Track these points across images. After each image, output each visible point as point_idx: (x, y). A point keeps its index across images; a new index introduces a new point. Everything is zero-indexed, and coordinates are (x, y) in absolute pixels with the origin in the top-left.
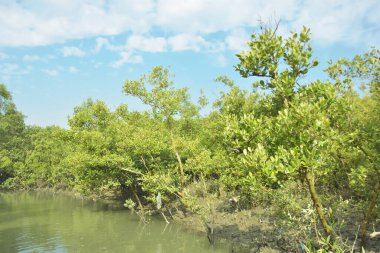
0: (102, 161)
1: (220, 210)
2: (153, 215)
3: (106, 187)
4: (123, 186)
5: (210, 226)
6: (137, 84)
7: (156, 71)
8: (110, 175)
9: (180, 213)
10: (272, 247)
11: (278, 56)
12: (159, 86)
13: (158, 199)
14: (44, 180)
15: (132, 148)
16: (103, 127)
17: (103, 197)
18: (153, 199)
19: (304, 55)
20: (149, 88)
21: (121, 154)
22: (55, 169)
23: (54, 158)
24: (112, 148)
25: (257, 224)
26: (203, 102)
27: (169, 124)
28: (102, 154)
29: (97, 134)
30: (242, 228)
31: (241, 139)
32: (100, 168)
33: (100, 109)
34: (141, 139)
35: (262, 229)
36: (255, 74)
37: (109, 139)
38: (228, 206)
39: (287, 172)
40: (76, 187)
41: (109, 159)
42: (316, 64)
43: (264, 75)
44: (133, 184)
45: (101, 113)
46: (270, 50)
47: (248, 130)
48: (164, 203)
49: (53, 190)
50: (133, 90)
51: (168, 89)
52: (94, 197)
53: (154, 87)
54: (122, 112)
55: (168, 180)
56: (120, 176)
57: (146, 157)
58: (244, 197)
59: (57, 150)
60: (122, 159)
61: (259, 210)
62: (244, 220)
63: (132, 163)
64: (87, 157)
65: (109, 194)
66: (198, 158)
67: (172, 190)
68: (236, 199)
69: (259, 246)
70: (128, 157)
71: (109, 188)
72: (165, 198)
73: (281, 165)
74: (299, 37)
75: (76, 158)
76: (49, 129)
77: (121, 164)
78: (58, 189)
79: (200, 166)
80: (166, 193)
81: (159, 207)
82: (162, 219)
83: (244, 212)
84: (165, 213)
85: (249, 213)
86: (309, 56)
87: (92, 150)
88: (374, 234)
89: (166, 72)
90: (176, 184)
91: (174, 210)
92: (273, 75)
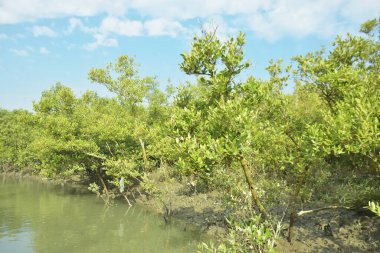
0: (67, 146)
1: (180, 193)
3: (71, 171)
4: (89, 170)
6: (102, 72)
7: (121, 60)
8: (76, 160)
9: (143, 197)
10: (220, 226)
13: (121, 183)
14: (10, 164)
15: (98, 134)
16: (70, 112)
17: (71, 181)
18: (116, 183)
19: (236, 58)
20: (115, 76)
21: (85, 139)
22: (21, 153)
23: (21, 142)
24: (77, 134)
25: (211, 206)
26: (170, 90)
28: (67, 139)
29: (62, 119)
30: (197, 210)
32: (65, 152)
33: (66, 95)
34: (107, 125)
35: (215, 210)
37: (74, 124)
38: (187, 190)
40: (43, 172)
41: (74, 144)
42: (248, 66)
44: (99, 169)
45: (68, 99)
46: (208, 52)
48: (127, 188)
49: (20, 174)
50: (98, 77)
51: (133, 78)
53: (119, 75)
54: (87, 98)
55: (132, 165)
56: (86, 160)
57: (112, 143)
58: (200, 182)
59: (24, 134)
60: (87, 144)
62: (200, 203)
63: (97, 148)
64: (51, 141)
65: (76, 178)
66: (158, 145)
68: (193, 184)
70: (93, 143)
71: (74, 172)
72: (128, 182)
74: (235, 41)
75: (42, 142)
76: (16, 112)
77: (86, 149)
78: (24, 173)
79: (160, 153)
81: (122, 190)
83: (200, 194)
86: (241, 59)
87: (57, 135)
88: (301, 213)
89: (131, 61)
92: (211, 74)
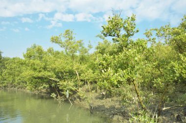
0: (40, 75)
1: (97, 98)
2: (65, 100)
3: (42, 87)
4: (50, 87)
5: (92, 106)
6: (57, 38)
7: (67, 31)
8: (44, 82)
9: (78, 99)
10: (120, 115)
11: (121, 27)
12: (68, 39)
13: (67, 93)
14: (11, 84)
15: (55, 69)
16: (41, 58)
17: (41, 92)
18: (65, 93)
19: (132, 27)
20: (63, 40)
21: (50, 71)
22: (17, 78)
23: (17, 73)
24: (45, 69)
25: (113, 105)
26: (90, 47)
27: (73, 57)
28: (40, 71)
29: (37, 62)
30: (106, 107)
31: (103, 65)
32: (39, 78)
33: (39, 49)
35: (116, 107)
36: (110, 35)
37: (44, 64)
38: (101, 96)
39: (122, 80)
40: (28, 87)
41: (43, 74)
42: (138, 31)
43: (114, 36)
44: (55, 86)
45: (40, 51)
46: (117, 25)
47: (106, 61)
48: (70, 95)
49: (16, 88)
50: (55, 40)
51: (73, 40)
52: (36, 92)
53: (65, 39)
54: (50, 51)
55: (72, 84)
56: (49, 82)
57: (62, 73)
58: (108, 92)
59: (18, 69)
60: (49, 74)
61: (115, 98)
62: (108, 103)
63: (55, 76)
64: (32, 72)
65: (44, 91)
66: (86, 74)
67: (74, 89)
68: (104, 93)
69: (114, 115)
70: (53, 73)
71: (43, 88)
72: (70, 93)
73: (119, 77)
74: (130, 18)
75: (27, 73)
76: (14, 59)
77: (49, 76)
78: (18, 88)
79: (87, 78)
80: (71, 90)
81: (67, 97)
82: (69, 103)
83: (108, 99)
84: (70, 100)
85: (110, 100)
86: (134, 28)
87: (35, 69)
88: (164, 109)
89: (72, 32)
90: (76, 86)
91: (75, 99)
92: (118, 36)
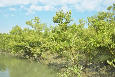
0: (20, 44)
2: (34, 60)
3: (21, 52)
4: (26, 51)
6: (30, 22)
7: (36, 18)
8: (22, 49)
11: (63, 18)
14: (2, 50)
15: (29, 41)
16: (20, 34)
18: (34, 55)
20: (34, 23)
21: (25, 42)
22: (6, 46)
23: (6, 43)
24: (22, 41)
27: (39, 34)
28: (19, 42)
29: (18, 36)
32: (19, 46)
34: (32, 38)
36: (57, 22)
37: (22, 38)
40: (12, 52)
41: (21, 44)
42: (72, 20)
44: (29, 51)
45: (20, 30)
49: (5, 53)
52: (18, 55)
53: (35, 23)
54: (26, 30)
56: (25, 49)
57: (33, 43)
59: (7, 41)
60: (25, 44)
62: (59, 61)
63: (28, 45)
64: (15, 43)
65: (22, 54)
69: (61, 68)
70: (27, 43)
71: (22, 52)
75: (12, 43)
76: (4, 34)
77: (25, 45)
78: (7, 53)
87: (16, 41)
89: (39, 19)
